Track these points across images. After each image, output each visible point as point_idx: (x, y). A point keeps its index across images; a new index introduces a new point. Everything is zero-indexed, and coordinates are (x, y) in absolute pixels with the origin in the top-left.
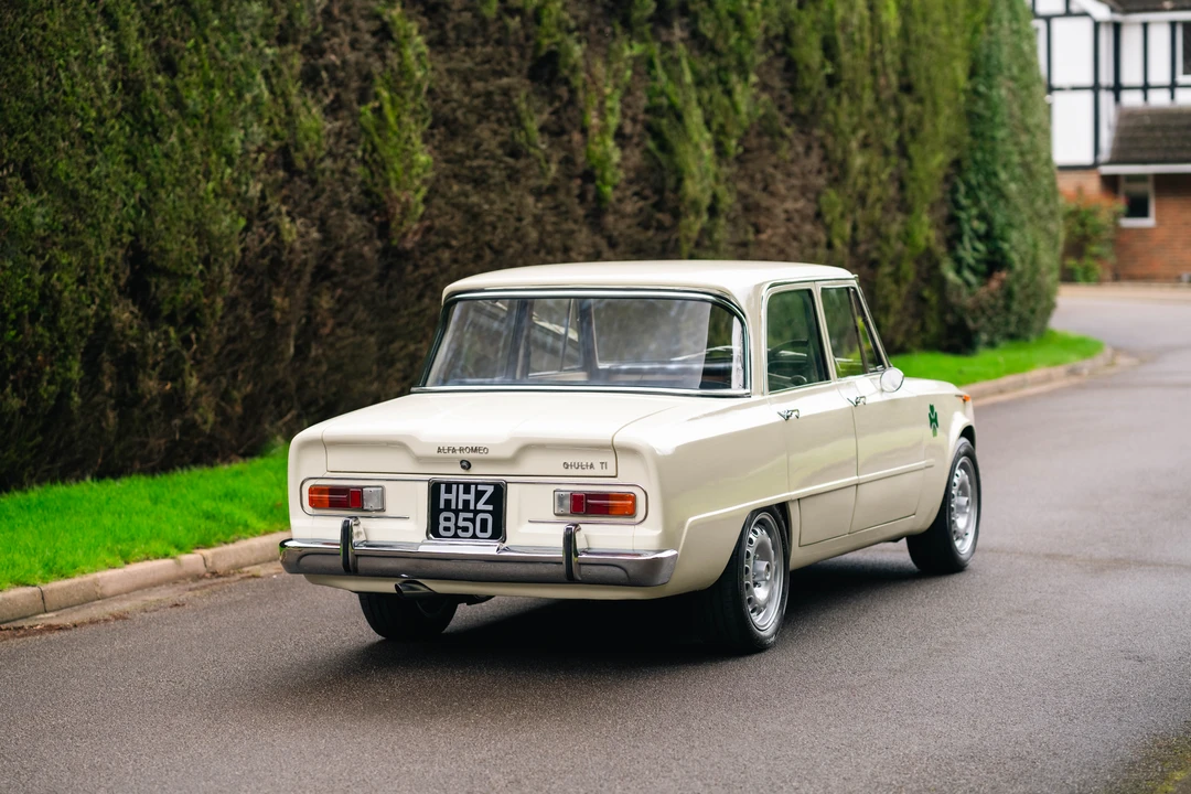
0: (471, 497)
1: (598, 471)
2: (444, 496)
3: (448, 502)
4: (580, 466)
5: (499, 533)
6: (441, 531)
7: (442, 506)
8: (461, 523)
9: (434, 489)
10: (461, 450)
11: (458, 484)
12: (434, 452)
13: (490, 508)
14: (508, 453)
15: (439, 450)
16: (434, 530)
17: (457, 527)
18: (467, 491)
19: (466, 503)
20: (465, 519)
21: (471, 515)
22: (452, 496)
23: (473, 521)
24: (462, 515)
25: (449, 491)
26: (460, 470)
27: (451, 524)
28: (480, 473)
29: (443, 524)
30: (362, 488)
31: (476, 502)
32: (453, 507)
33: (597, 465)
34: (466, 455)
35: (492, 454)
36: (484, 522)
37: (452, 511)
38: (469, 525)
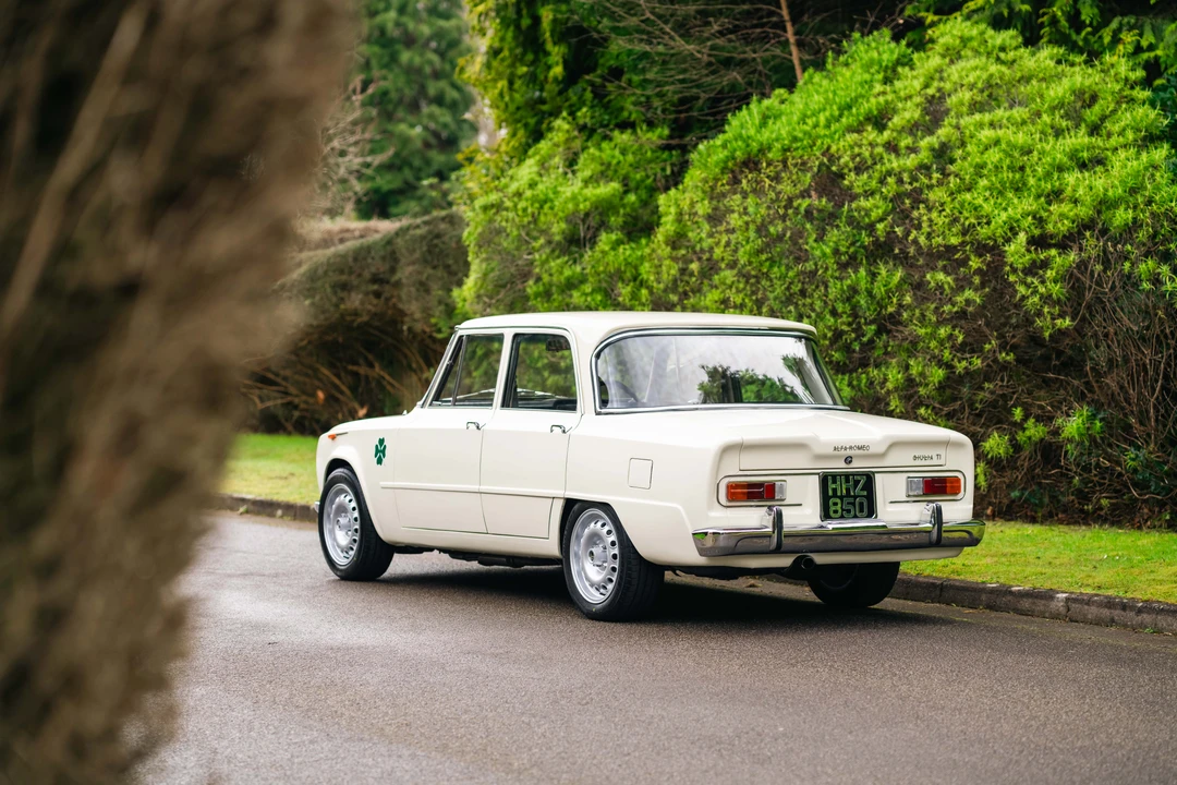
0: (851, 485)
1: (935, 462)
2: (831, 486)
3: (835, 490)
4: (925, 458)
5: (871, 512)
6: (832, 514)
7: (830, 493)
8: (845, 507)
9: (825, 480)
10: (851, 448)
11: (840, 476)
12: (830, 451)
13: (865, 493)
14: (882, 449)
15: (835, 449)
16: (826, 515)
17: (843, 510)
18: (847, 481)
19: (848, 490)
20: (849, 503)
21: (851, 500)
22: (838, 486)
23: (854, 504)
24: (845, 500)
25: (834, 482)
26: (844, 465)
27: (839, 507)
28: (859, 465)
29: (832, 508)
30: (773, 482)
31: (855, 489)
32: (839, 494)
33: (935, 457)
34: (849, 452)
35: (873, 450)
36: (861, 504)
37: (839, 497)
38: (850, 507)
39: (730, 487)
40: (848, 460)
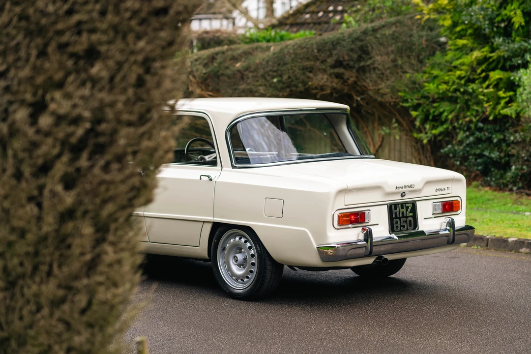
0: (404, 210)
1: (446, 191)
2: (394, 211)
3: (396, 214)
4: (442, 190)
5: (415, 226)
6: (395, 229)
7: (394, 216)
8: (402, 224)
9: (392, 208)
10: (405, 187)
11: (399, 204)
12: (394, 190)
13: (412, 214)
14: (420, 186)
15: (397, 188)
16: (392, 229)
17: (401, 226)
18: (402, 207)
19: (403, 213)
20: (404, 222)
21: (405, 219)
22: (397, 211)
23: (406, 222)
24: (402, 220)
25: (396, 209)
26: (400, 198)
27: (398, 225)
28: (409, 197)
29: (395, 225)
30: (364, 211)
31: (406, 212)
32: (398, 216)
33: (446, 189)
34: (404, 190)
35: (416, 188)
36: (410, 221)
37: (398, 218)
38: (405, 224)
39: (340, 216)
40: (403, 195)
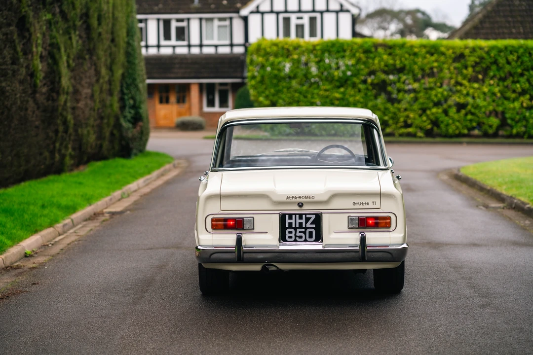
0: (303, 221)
1: (371, 206)
2: (288, 221)
3: (290, 224)
4: (362, 204)
5: (319, 238)
6: (287, 239)
7: (287, 226)
8: (298, 234)
9: (282, 218)
10: (300, 197)
11: (295, 214)
12: (284, 199)
13: (314, 226)
14: (325, 198)
15: (287, 197)
16: (283, 238)
17: (296, 236)
18: (301, 218)
19: (301, 224)
20: (300, 232)
21: (303, 230)
22: (293, 221)
23: (305, 233)
24: (298, 230)
25: (290, 218)
26: (298, 208)
27: (293, 235)
28: (307, 209)
29: (288, 235)
30: (243, 218)
31: (306, 223)
32: (294, 226)
33: (371, 203)
34: (302, 200)
35: (316, 199)
36: (311, 233)
37: (293, 228)
38: (303, 235)
39: (212, 220)
40: (301, 205)
